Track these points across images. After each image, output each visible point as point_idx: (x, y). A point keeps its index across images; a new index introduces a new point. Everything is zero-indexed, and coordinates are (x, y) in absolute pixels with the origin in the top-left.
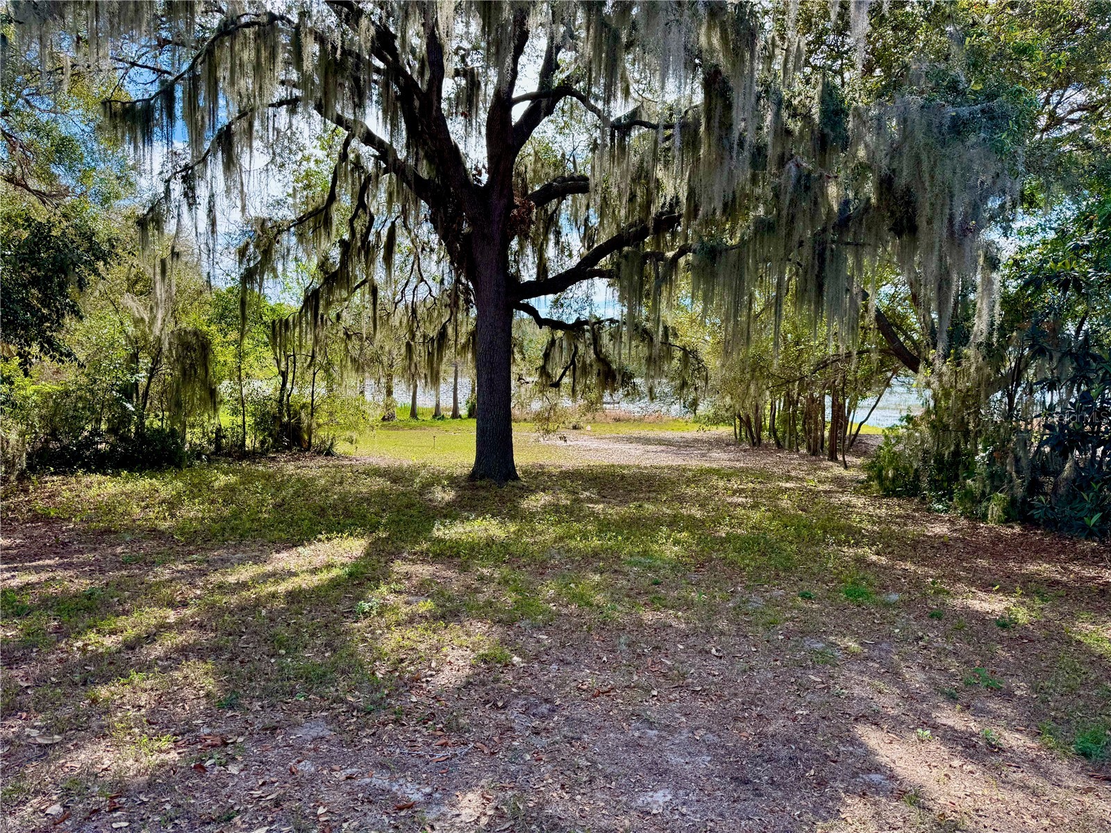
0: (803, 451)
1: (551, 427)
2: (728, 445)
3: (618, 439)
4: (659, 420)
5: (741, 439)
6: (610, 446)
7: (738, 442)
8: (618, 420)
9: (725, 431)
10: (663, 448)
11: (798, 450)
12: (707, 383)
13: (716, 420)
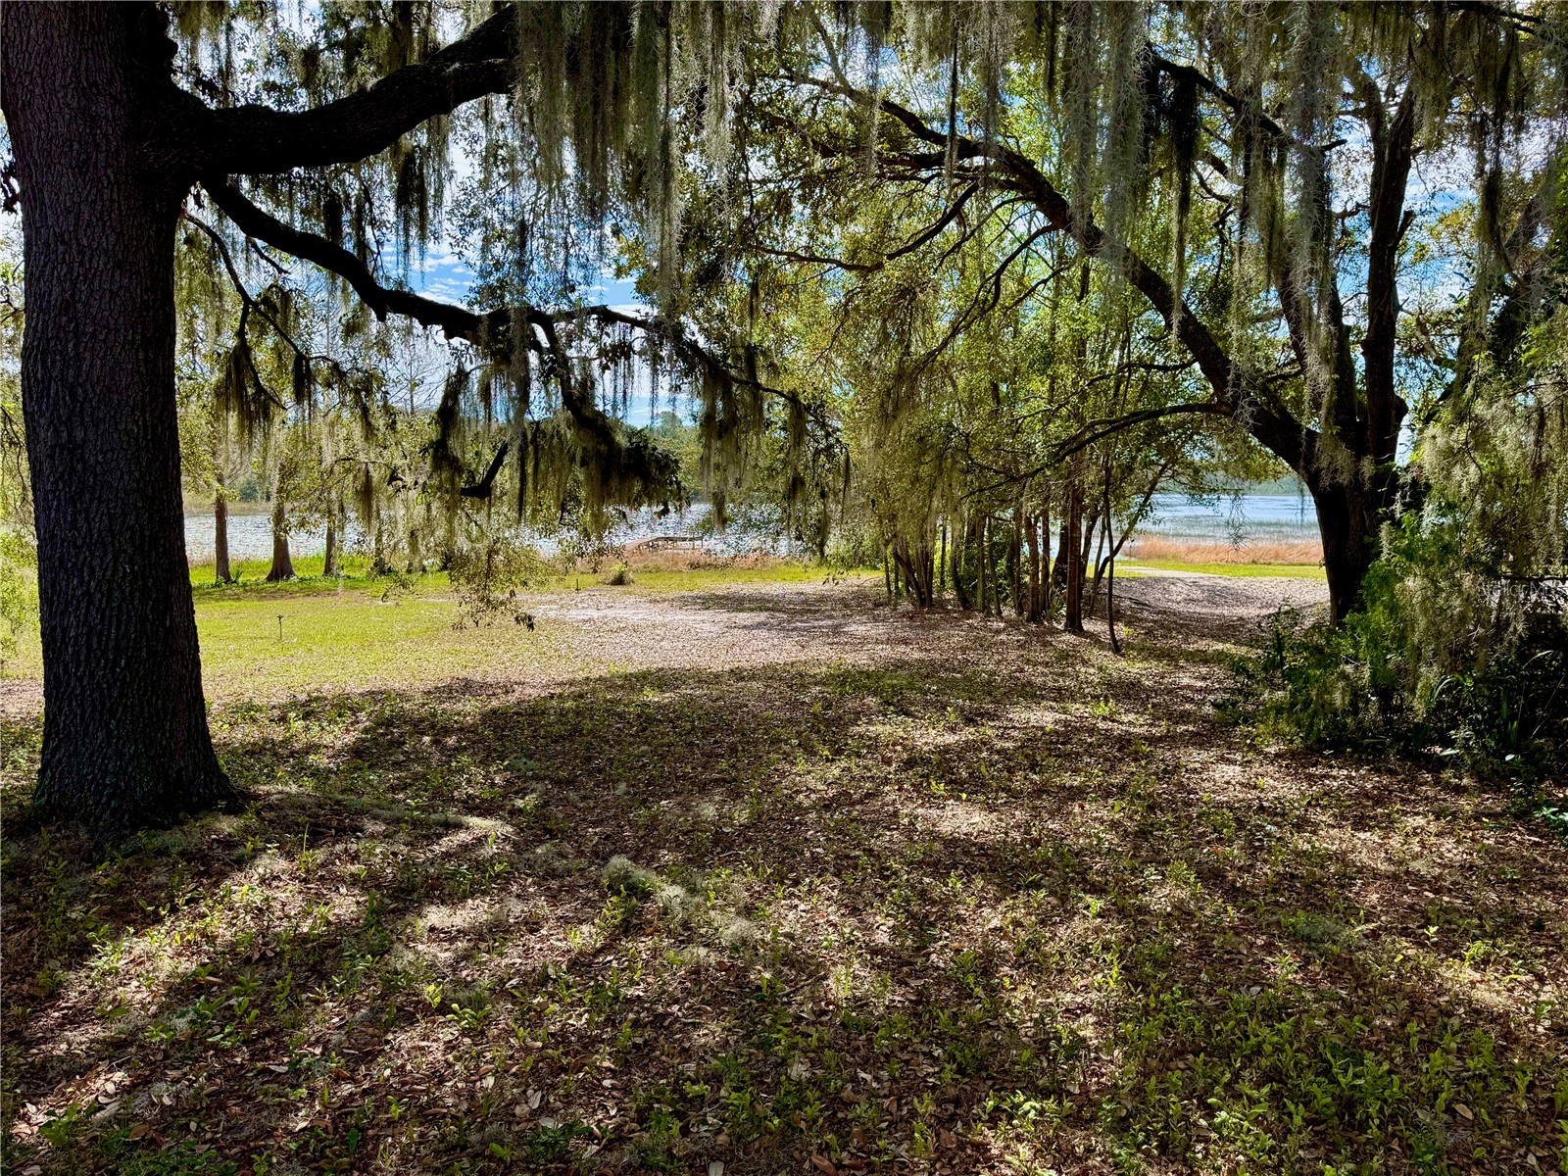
0: (1008, 612)
1: (498, 595)
2: (877, 605)
3: (684, 602)
4: (760, 563)
5: (899, 593)
6: (669, 618)
7: (889, 601)
8: (695, 566)
9: (869, 578)
10: (763, 616)
11: (1000, 612)
12: (847, 481)
13: (857, 560)
